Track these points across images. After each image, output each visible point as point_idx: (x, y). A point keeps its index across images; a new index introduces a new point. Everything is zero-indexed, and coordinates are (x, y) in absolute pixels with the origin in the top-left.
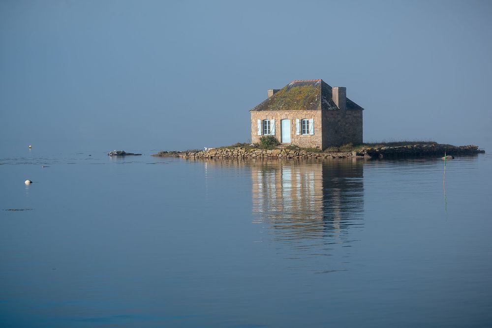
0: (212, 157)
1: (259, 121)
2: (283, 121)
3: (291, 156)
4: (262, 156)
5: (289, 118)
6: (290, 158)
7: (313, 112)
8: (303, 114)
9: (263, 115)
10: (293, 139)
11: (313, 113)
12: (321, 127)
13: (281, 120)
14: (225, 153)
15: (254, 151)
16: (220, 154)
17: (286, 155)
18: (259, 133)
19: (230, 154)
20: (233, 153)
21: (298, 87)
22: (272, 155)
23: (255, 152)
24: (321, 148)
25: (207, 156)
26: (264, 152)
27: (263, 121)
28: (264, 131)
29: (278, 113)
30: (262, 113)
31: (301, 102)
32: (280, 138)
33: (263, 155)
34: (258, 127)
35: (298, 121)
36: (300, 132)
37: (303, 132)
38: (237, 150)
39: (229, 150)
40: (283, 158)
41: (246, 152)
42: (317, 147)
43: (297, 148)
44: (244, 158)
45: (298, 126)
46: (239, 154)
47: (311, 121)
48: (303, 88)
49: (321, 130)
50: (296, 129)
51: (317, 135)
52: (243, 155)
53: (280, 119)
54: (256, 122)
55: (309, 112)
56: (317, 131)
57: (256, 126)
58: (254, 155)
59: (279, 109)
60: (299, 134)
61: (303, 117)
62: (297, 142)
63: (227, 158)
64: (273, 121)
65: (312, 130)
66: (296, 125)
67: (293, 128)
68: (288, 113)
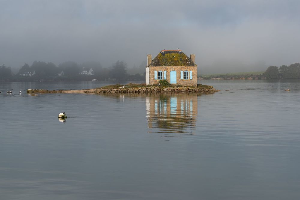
1: (156, 72)
2: (171, 72)
3: (191, 90)
5: (176, 70)
6: (190, 91)
8: (185, 68)
9: (159, 69)
10: (178, 82)
11: (191, 68)
12: (197, 75)
14: (145, 89)
15: (166, 88)
16: (142, 90)
18: (156, 78)
19: (149, 90)
20: (151, 89)
21: (169, 54)
24: (196, 86)
27: (158, 72)
28: (158, 77)
29: (169, 68)
30: (157, 67)
31: (180, 62)
32: (169, 81)
33: (172, 90)
34: (155, 75)
35: (182, 72)
37: (184, 78)
38: (154, 88)
39: (148, 88)
41: (160, 89)
42: (194, 86)
44: (158, 92)
45: (182, 75)
46: (155, 89)
47: (191, 72)
48: (173, 54)
49: (197, 77)
50: (180, 76)
51: (194, 79)
54: (154, 72)
55: (188, 67)
56: (194, 77)
57: (153, 74)
59: (169, 66)
60: (182, 79)
61: (185, 70)
62: (181, 83)
63: (147, 92)
64: (165, 72)
65: (191, 77)
66: (180, 74)
67: (179, 75)
68: (175, 68)
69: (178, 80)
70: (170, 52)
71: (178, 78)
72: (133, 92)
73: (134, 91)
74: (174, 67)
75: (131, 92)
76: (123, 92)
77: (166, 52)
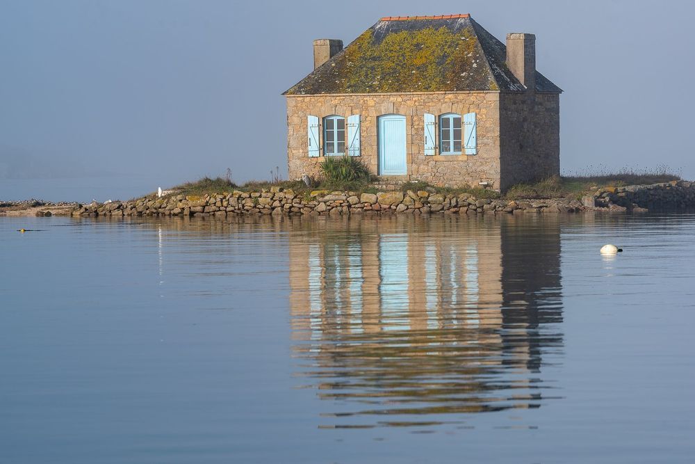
0: (192, 214)
1: (313, 121)
2: (382, 120)
4: (345, 209)
5: (402, 111)
7: (474, 97)
8: (447, 102)
9: (327, 103)
10: (415, 166)
11: (472, 98)
12: (498, 133)
13: (378, 117)
14: (233, 201)
15: (323, 195)
16: (219, 204)
17: (418, 205)
18: (314, 150)
19: (249, 204)
20: (256, 203)
21: (404, 34)
22: (376, 207)
23: (327, 198)
24: (497, 187)
25: (177, 211)
26: (353, 199)
27: (323, 118)
28: (326, 146)
29: (371, 100)
30: (321, 99)
31: (431, 70)
32: (374, 162)
33: (349, 206)
34: (310, 135)
35: (429, 119)
36: (436, 148)
37: (441, 146)
38: (270, 195)
39: (244, 195)
40: (411, 213)
41: (297, 200)
42: (485, 186)
43: (428, 188)
44: (290, 214)
45: (430, 132)
46: (277, 204)
47: (469, 119)
48: (421, 36)
49: (498, 143)
50: (422, 140)
51: (485, 156)
52: (287, 206)
53: (375, 115)
54: (304, 122)
55: (460, 97)
56: (486, 144)
57: (302, 132)
58: (322, 207)
59: (373, 89)
60: (432, 152)
61: (445, 108)
62: (425, 173)
63: (241, 214)
64: (353, 120)
65: (472, 143)
66: (423, 129)
67: (415, 138)
68: (400, 99)
69: (412, 159)
70: (413, 26)
71: (415, 149)
72: (181, 214)
73: (186, 212)
74: (396, 98)
75: (175, 215)
76: (152, 214)
77: (398, 26)
